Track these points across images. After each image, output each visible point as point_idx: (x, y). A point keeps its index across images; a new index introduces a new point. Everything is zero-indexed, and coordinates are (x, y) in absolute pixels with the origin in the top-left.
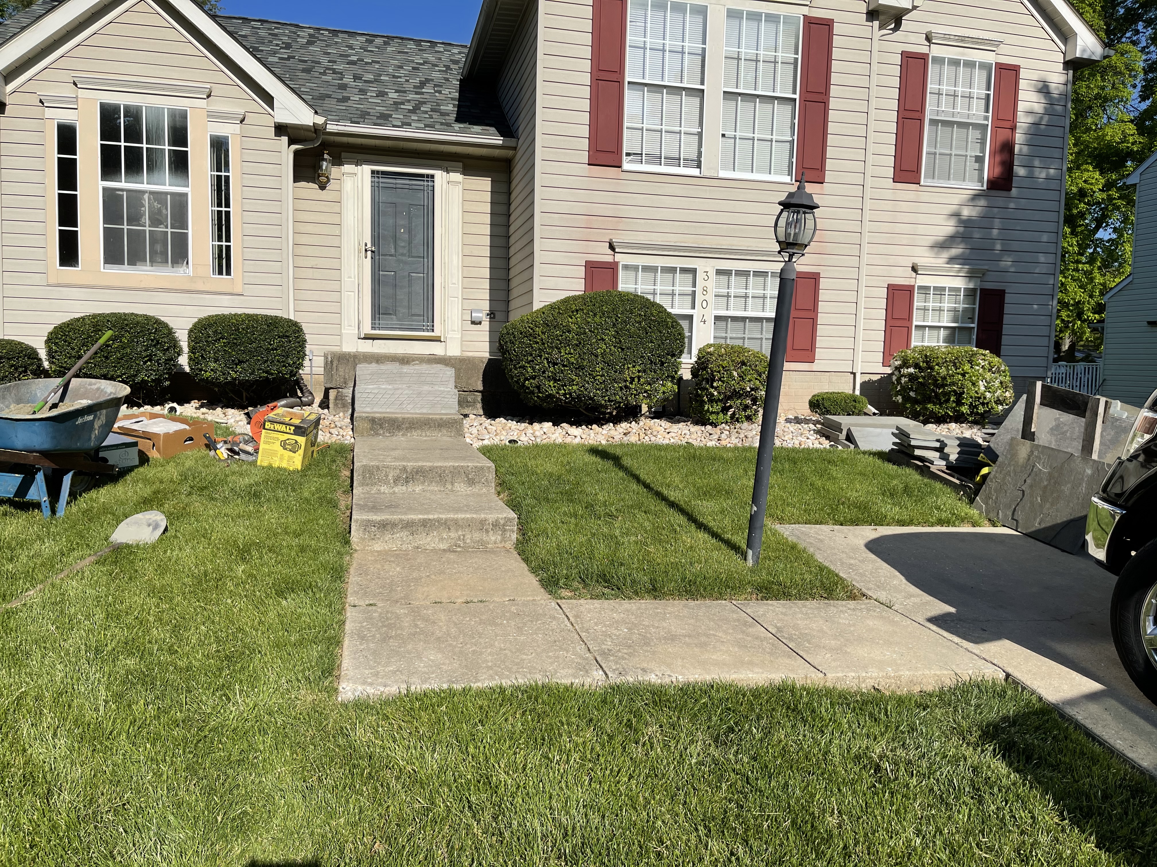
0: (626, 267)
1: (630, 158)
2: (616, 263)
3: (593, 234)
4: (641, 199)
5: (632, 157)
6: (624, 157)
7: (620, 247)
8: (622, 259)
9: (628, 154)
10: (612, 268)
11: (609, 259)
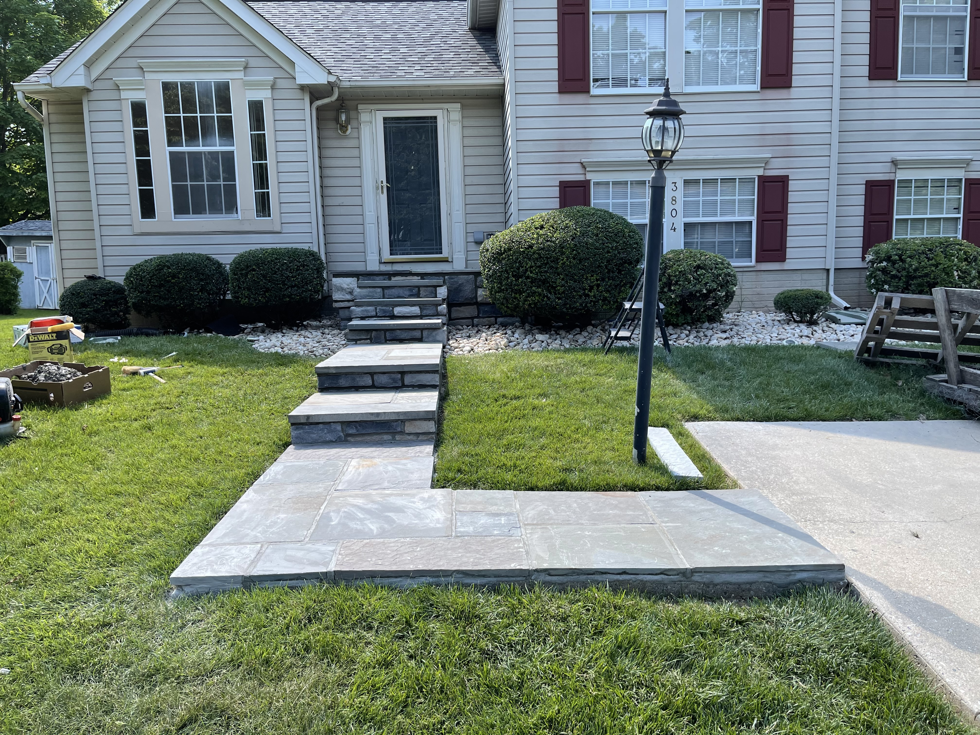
0: (597, 184)
1: (598, 84)
2: (588, 181)
3: (567, 156)
4: (609, 121)
5: (600, 82)
6: (592, 84)
7: (590, 166)
8: (593, 177)
9: (596, 80)
10: (584, 186)
11: (581, 178)
